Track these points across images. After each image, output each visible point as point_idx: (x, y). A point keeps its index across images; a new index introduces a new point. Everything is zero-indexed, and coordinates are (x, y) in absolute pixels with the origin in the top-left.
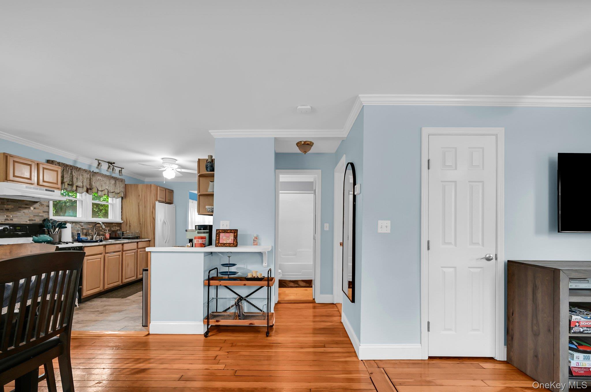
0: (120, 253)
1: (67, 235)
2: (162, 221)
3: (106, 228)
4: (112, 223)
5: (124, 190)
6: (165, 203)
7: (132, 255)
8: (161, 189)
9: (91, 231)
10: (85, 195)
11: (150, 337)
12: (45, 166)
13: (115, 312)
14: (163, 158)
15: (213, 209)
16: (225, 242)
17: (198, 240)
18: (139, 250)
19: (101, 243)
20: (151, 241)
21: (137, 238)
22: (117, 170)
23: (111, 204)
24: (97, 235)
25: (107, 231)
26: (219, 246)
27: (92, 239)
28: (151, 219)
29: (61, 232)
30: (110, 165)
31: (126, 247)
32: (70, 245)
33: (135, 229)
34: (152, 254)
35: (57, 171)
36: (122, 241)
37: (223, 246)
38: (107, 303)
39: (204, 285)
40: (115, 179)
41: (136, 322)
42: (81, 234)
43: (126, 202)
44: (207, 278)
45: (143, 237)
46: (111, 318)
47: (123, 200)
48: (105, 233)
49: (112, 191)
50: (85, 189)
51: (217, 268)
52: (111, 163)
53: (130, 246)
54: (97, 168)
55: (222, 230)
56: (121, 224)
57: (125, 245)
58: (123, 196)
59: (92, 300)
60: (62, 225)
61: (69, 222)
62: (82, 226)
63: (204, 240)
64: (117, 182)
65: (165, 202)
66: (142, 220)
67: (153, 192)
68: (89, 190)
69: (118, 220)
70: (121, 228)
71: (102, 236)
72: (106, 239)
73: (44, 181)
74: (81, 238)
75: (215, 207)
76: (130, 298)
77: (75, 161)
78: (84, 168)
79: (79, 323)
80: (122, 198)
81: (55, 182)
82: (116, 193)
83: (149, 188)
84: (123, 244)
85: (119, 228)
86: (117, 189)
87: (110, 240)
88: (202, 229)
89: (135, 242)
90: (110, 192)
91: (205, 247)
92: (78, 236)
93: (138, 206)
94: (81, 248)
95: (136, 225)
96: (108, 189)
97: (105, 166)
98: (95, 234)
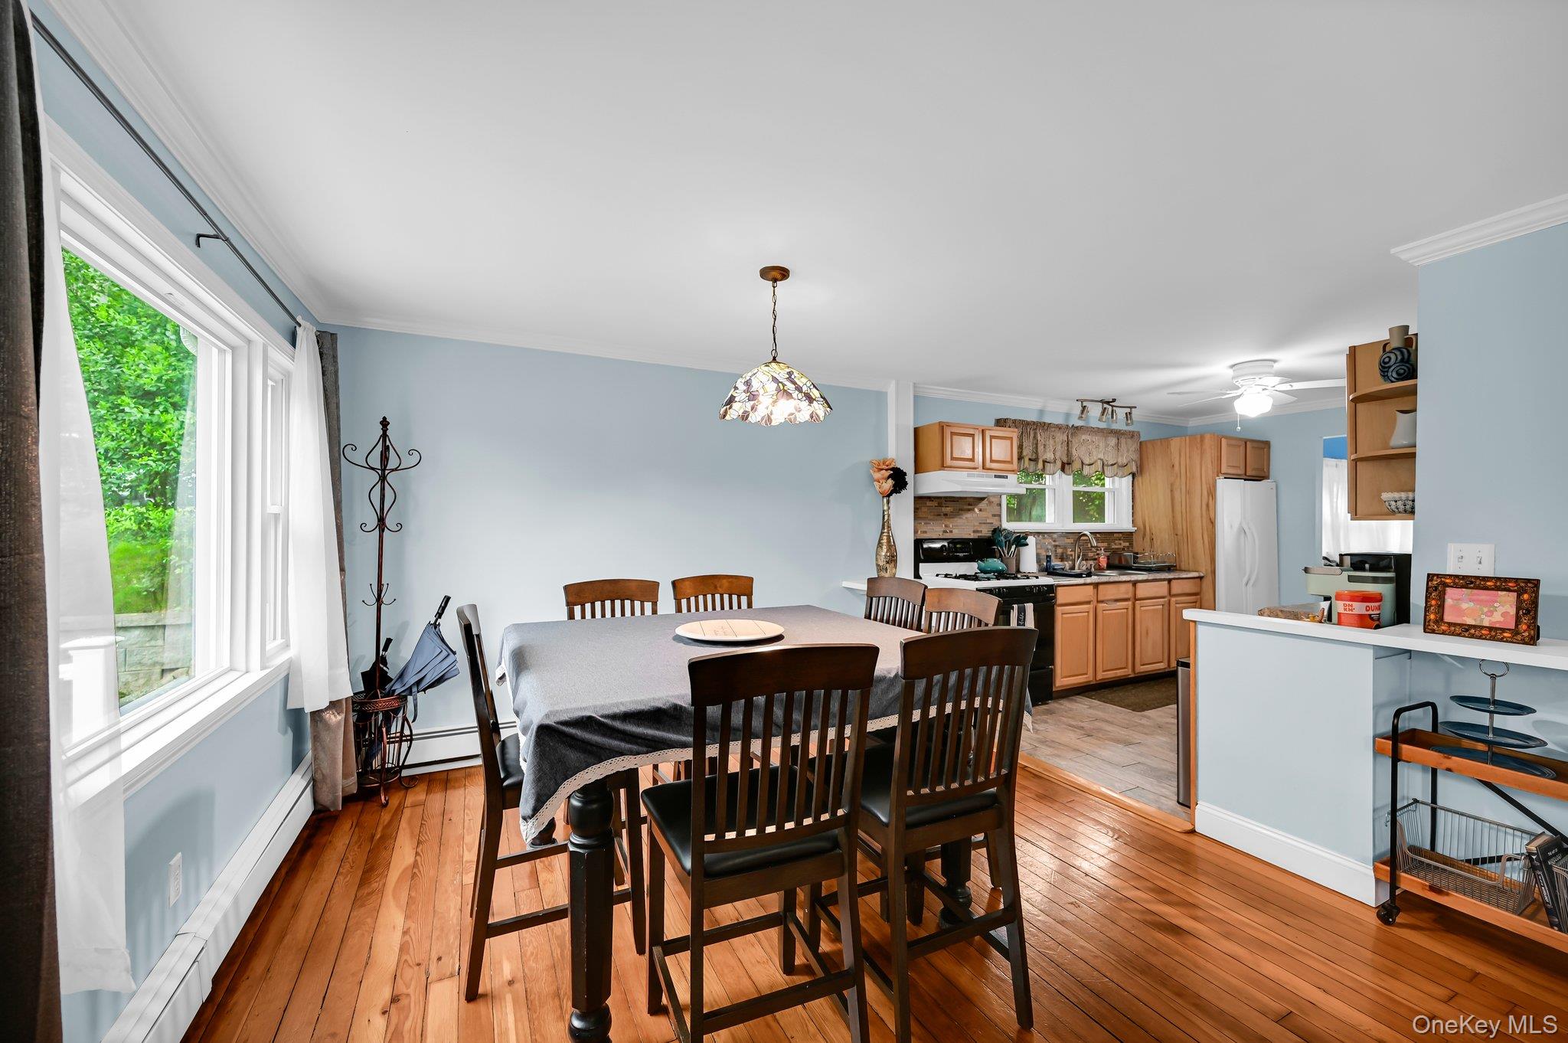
0: (1130, 603)
1: (1029, 558)
2: (1236, 526)
3: (1100, 545)
4: (1112, 533)
5: (1138, 455)
6: (1245, 480)
7: (1157, 609)
8: (1233, 442)
9: (1071, 551)
10: (1060, 477)
11: (1195, 840)
12: (993, 433)
13: (1118, 741)
14: (1234, 365)
15: (1413, 501)
16: (1470, 621)
17: (1350, 603)
18: (1173, 599)
19: (1089, 580)
20: (1204, 580)
21: (1169, 569)
22: (1121, 413)
23: (1109, 490)
24: (1083, 560)
25: (1103, 551)
26: (1442, 634)
27: (1073, 568)
28: (1204, 524)
29: (1019, 551)
30: (1105, 406)
31: (1143, 590)
32: (1032, 582)
33: (1163, 548)
34: (1200, 628)
35: (1011, 439)
36: (1132, 576)
37: (1459, 635)
38: (1100, 714)
39: (1377, 752)
40: (1118, 434)
41: (1163, 785)
42: (1052, 558)
43: (1142, 483)
44: (1387, 728)
45: (1183, 568)
46: (1106, 753)
47: (1135, 480)
48: (1098, 554)
49: (1110, 463)
50: (1059, 464)
51: (1434, 707)
52: (1108, 403)
53: (1152, 587)
54: (1080, 418)
55: (1457, 576)
56: (1131, 533)
57: (1139, 585)
58: (1134, 470)
59: (1074, 698)
60: (1020, 540)
61: (1031, 533)
62: (1054, 541)
63: (1377, 604)
64: (1123, 440)
65: (1245, 477)
66: (1179, 527)
67: (1210, 454)
68: (1066, 466)
69: (1126, 525)
70: (1131, 544)
71: (1091, 562)
72: (1100, 569)
73: (992, 461)
74: (1052, 564)
75: (1418, 495)
76: (1150, 715)
77: (1041, 412)
78: (1056, 422)
79: (1047, 745)
80: (1134, 475)
81: (1009, 459)
82: (1119, 466)
83: (1199, 445)
84: (1135, 583)
85: (1127, 544)
86: (1122, 456)
87: (1107, 572)
88: (1367, 566)
89: (1164, 580)
90: (1108, 466)
91: (1378, 627)
92: (1048, 561)
93: (1172, 491)
94: (1051, 588)
95: (1167, 537)
96: (1102, 458)
97: (1095, 410)
98: (1079, 557)
